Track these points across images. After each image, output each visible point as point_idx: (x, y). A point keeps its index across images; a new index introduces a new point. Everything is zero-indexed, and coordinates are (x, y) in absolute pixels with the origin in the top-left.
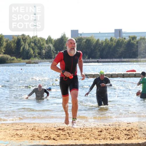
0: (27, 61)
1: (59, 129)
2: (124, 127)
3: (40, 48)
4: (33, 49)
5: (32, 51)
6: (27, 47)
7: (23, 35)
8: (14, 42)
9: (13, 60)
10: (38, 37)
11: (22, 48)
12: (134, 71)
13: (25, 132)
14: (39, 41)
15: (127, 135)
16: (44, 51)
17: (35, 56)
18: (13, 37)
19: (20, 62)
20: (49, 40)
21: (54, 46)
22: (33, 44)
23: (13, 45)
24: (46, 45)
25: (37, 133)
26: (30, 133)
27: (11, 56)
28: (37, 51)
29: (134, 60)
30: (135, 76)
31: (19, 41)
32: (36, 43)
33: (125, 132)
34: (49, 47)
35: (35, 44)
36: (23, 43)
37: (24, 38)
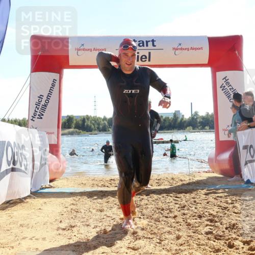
0: (90, 133)
1: (111, 180)
2: (156, 178)
3: (99, 124)
4: (94, 125)
5: (93, 126)
6: (89, 123)
7: (87, 116)
8: (81, 120)
9: (80, 132)
10: (97, 116)
11: (86, 124)
12: (162, 139)
13: (88, 182)
14: (98, 119)
15: (158, 183)
16: (101, 126)
17: (95, 130)
18: (80, 117)
19: (84, 133)
20: (105, 119)
21: (108, 123)
22: (93, 122)
23: (80, 122)
24: (102, 122)
25: (95, 183)
26: (91, 182)
27: (79, 130)
28: (96, 126)
29: (162, 131)
30: (163, 142)
31: (84, 120)
32: (96, 120)
33: (156, 181)
34: (104, 123)
35: (95, 122)
36: (86, 121)
37: (88, 118)
